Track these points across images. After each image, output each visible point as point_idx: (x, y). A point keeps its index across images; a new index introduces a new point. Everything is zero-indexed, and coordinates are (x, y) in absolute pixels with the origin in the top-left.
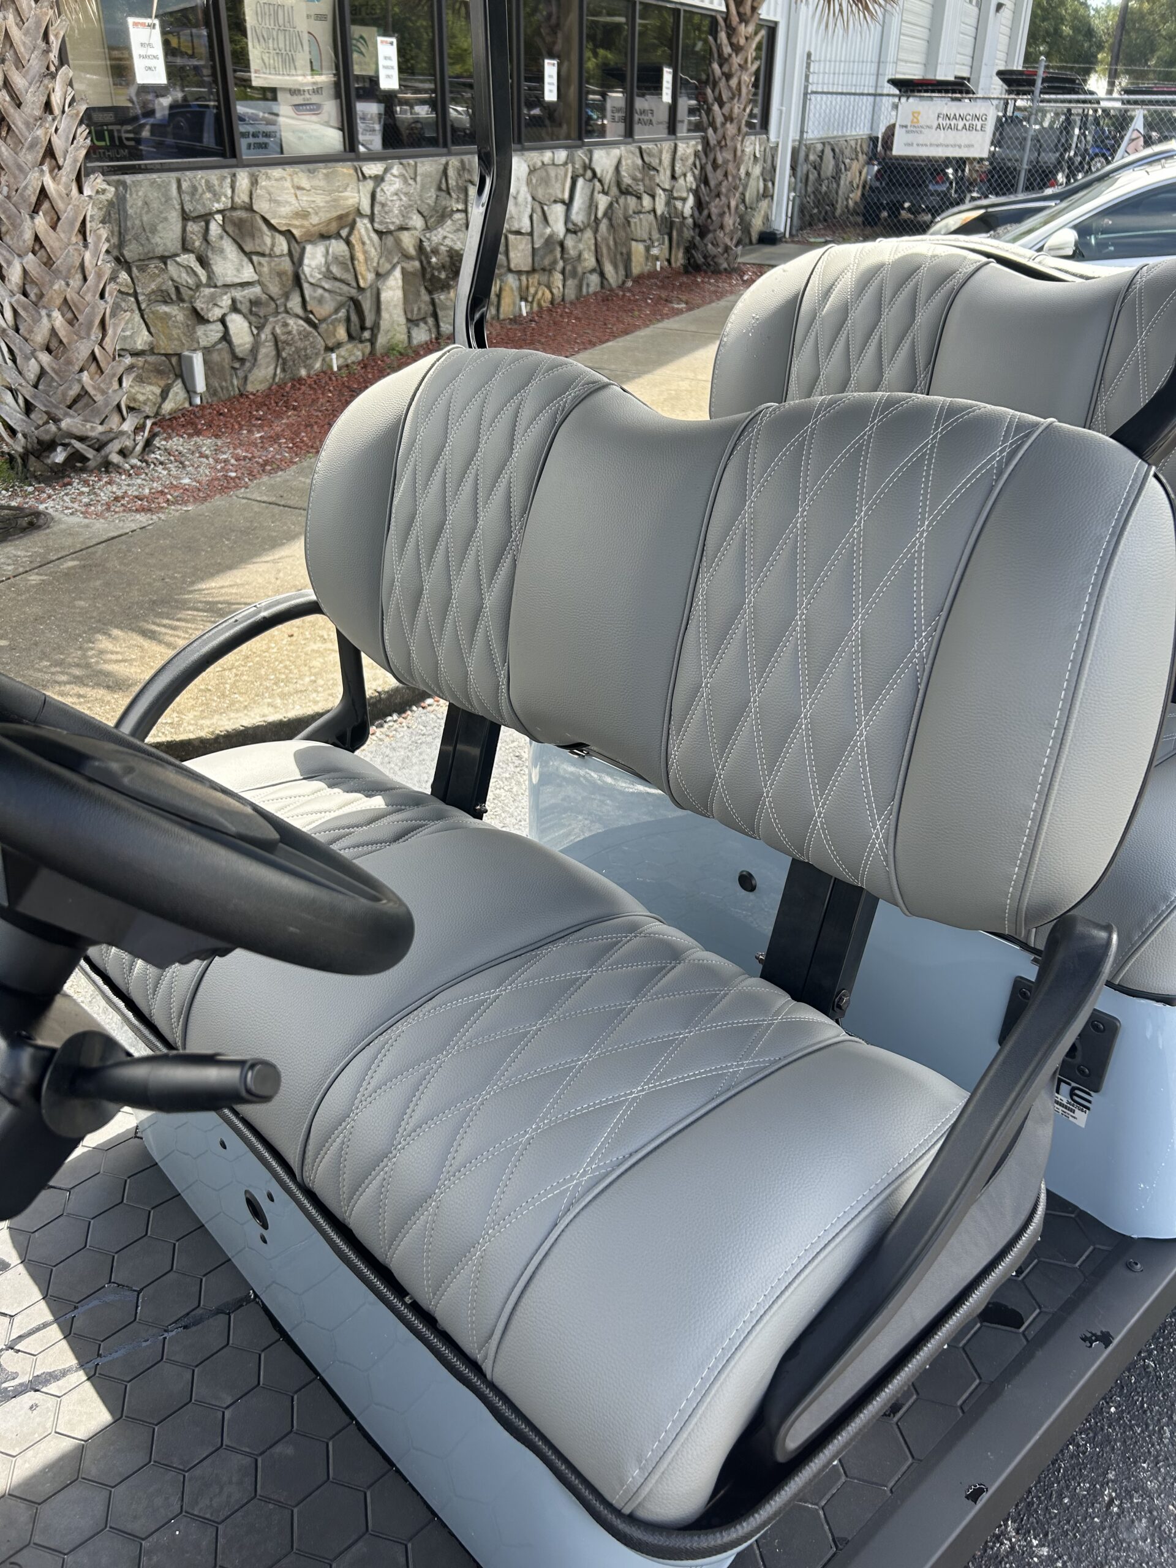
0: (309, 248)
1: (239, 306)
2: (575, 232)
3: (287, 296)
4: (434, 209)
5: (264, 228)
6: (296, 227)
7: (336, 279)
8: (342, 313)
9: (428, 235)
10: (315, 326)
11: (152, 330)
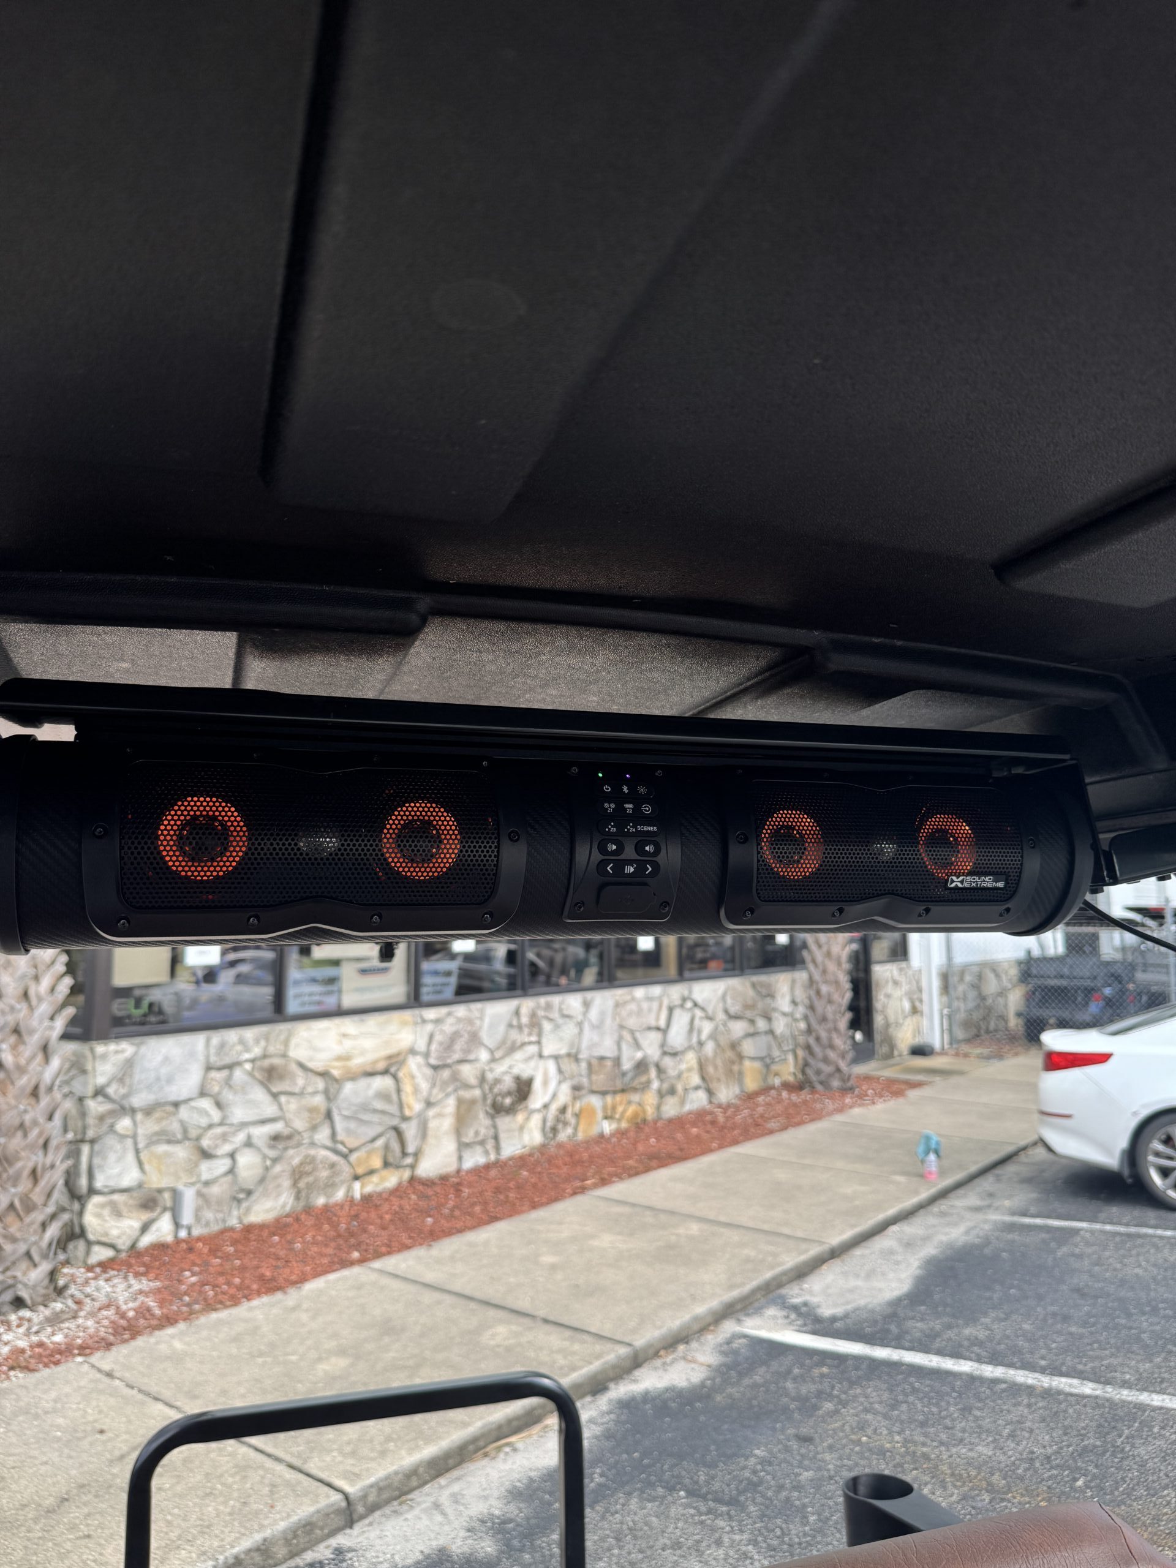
0: (348, 1087)
1: (255, 1141)
2: (675, 1055)
3: (314, 1128)
4: (503, 1042)
5: (299, 1072)
6: (335, 1068)
7: (375, 1111)
8: (380, 1142)
9: (493, 1065)
10: (345, 1157)
11: (147, 1167)
